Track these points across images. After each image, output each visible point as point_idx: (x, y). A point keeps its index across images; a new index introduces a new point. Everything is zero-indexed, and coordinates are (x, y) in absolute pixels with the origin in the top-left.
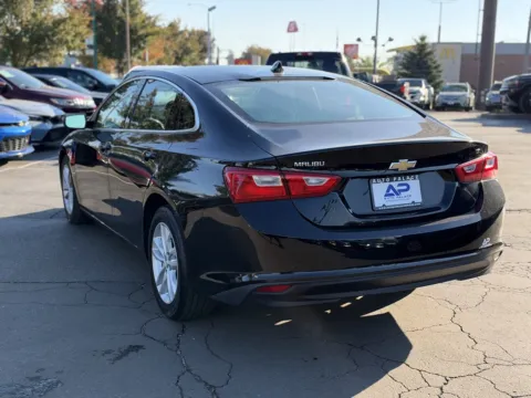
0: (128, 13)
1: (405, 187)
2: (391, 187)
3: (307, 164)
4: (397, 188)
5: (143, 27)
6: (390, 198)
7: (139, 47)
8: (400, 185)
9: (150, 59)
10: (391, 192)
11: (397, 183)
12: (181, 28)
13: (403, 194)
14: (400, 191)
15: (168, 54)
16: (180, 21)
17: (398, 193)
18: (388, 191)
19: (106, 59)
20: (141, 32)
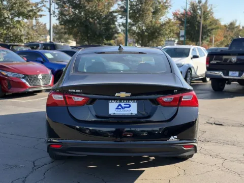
0: (202, 18)
1: (128, 106)
2: (120, 105)
3: (74, 91)
4: (123, 106)
5: (210, 25)
6: (119, 110)
7: (208, 35)
8: (125, 104)
9: (215, 41)
10: (120, 107)
11: (124, 103)
12: (237, 25)
13: (126, 109)
14: (125, 107)
15: (227, 39)
16: (236, 21)
17: (123, 108)
18: (118, 106)
19: (190, 42)
20: (209, 28)
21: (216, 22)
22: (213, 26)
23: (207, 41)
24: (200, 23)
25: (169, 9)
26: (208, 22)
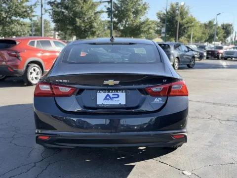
21: (191, 21)
22: (189, 25)
23: (185, 37)
24: (177, 21)
25: (147, 10)
26: (184, 21)
